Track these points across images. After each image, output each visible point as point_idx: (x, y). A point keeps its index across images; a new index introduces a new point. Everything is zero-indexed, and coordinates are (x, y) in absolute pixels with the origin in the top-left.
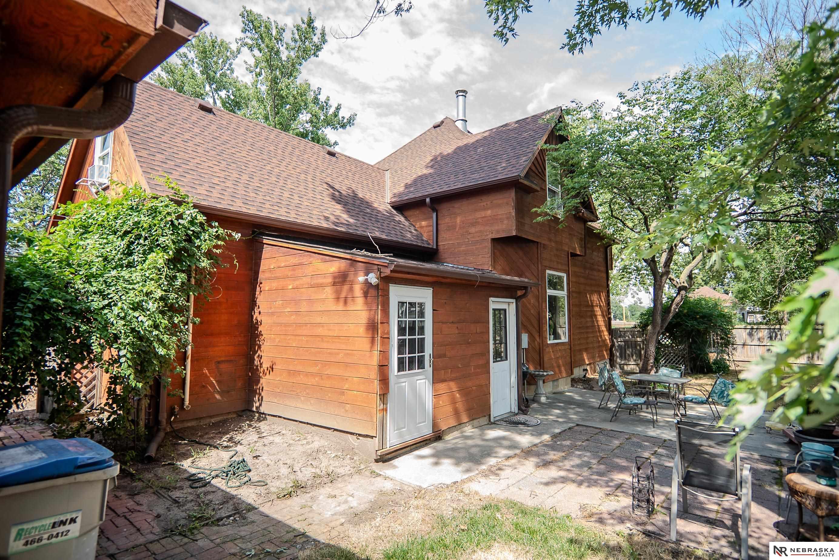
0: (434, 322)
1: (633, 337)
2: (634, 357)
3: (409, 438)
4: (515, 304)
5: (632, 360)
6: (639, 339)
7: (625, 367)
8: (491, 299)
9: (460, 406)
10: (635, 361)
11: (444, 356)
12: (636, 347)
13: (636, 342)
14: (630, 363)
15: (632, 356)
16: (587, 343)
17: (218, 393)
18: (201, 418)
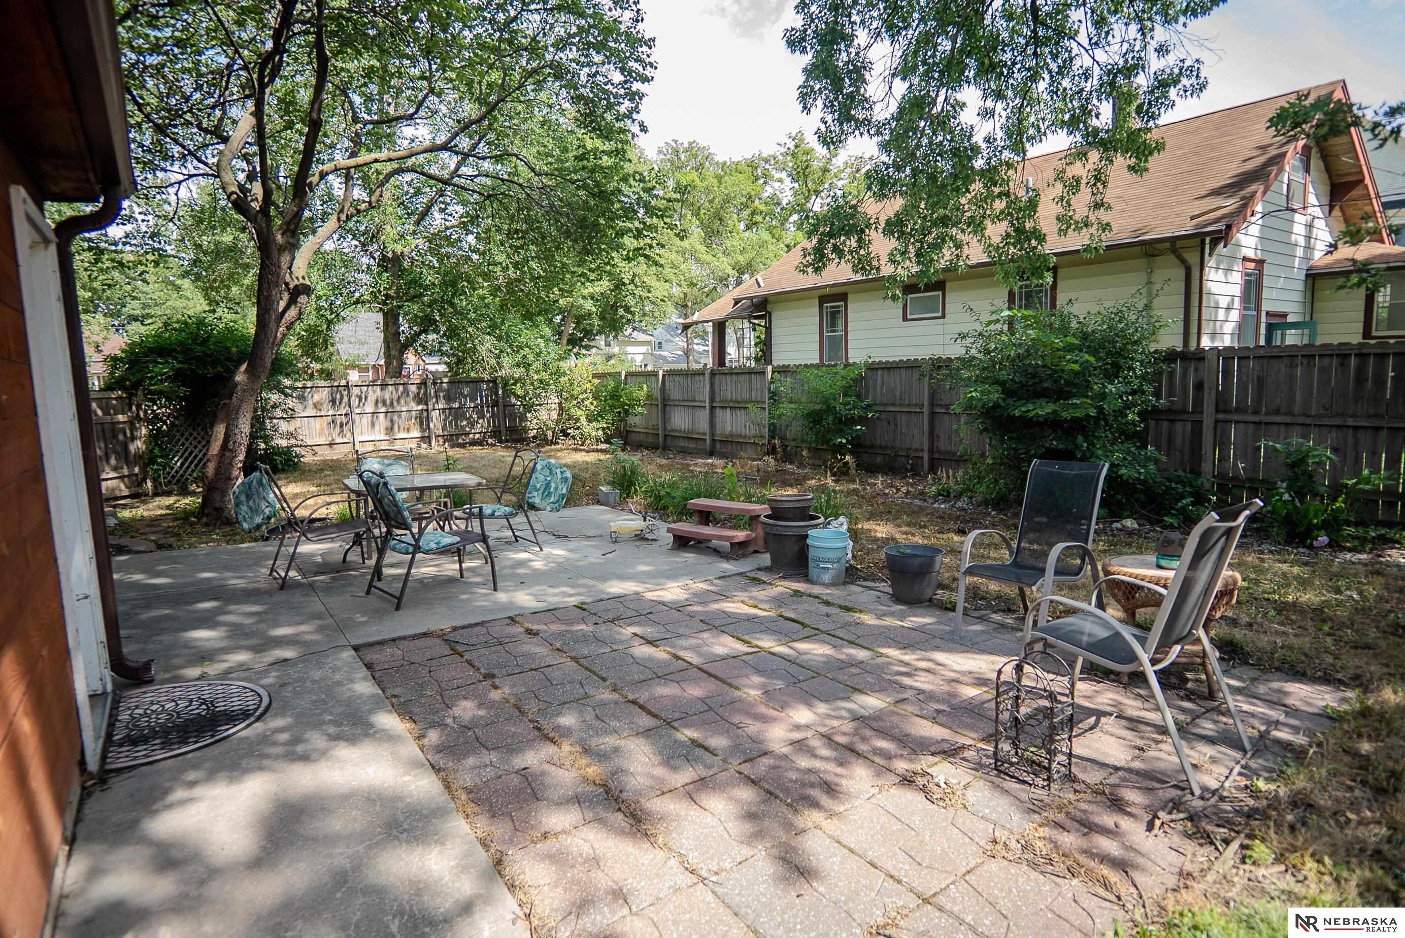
1: (106, 412)
2: (113, 461)
5: (107, 469)
6: (121, 418)
10: (115, 469)
12: (115, 436)
13: (114, 424)
15: (108, 460)
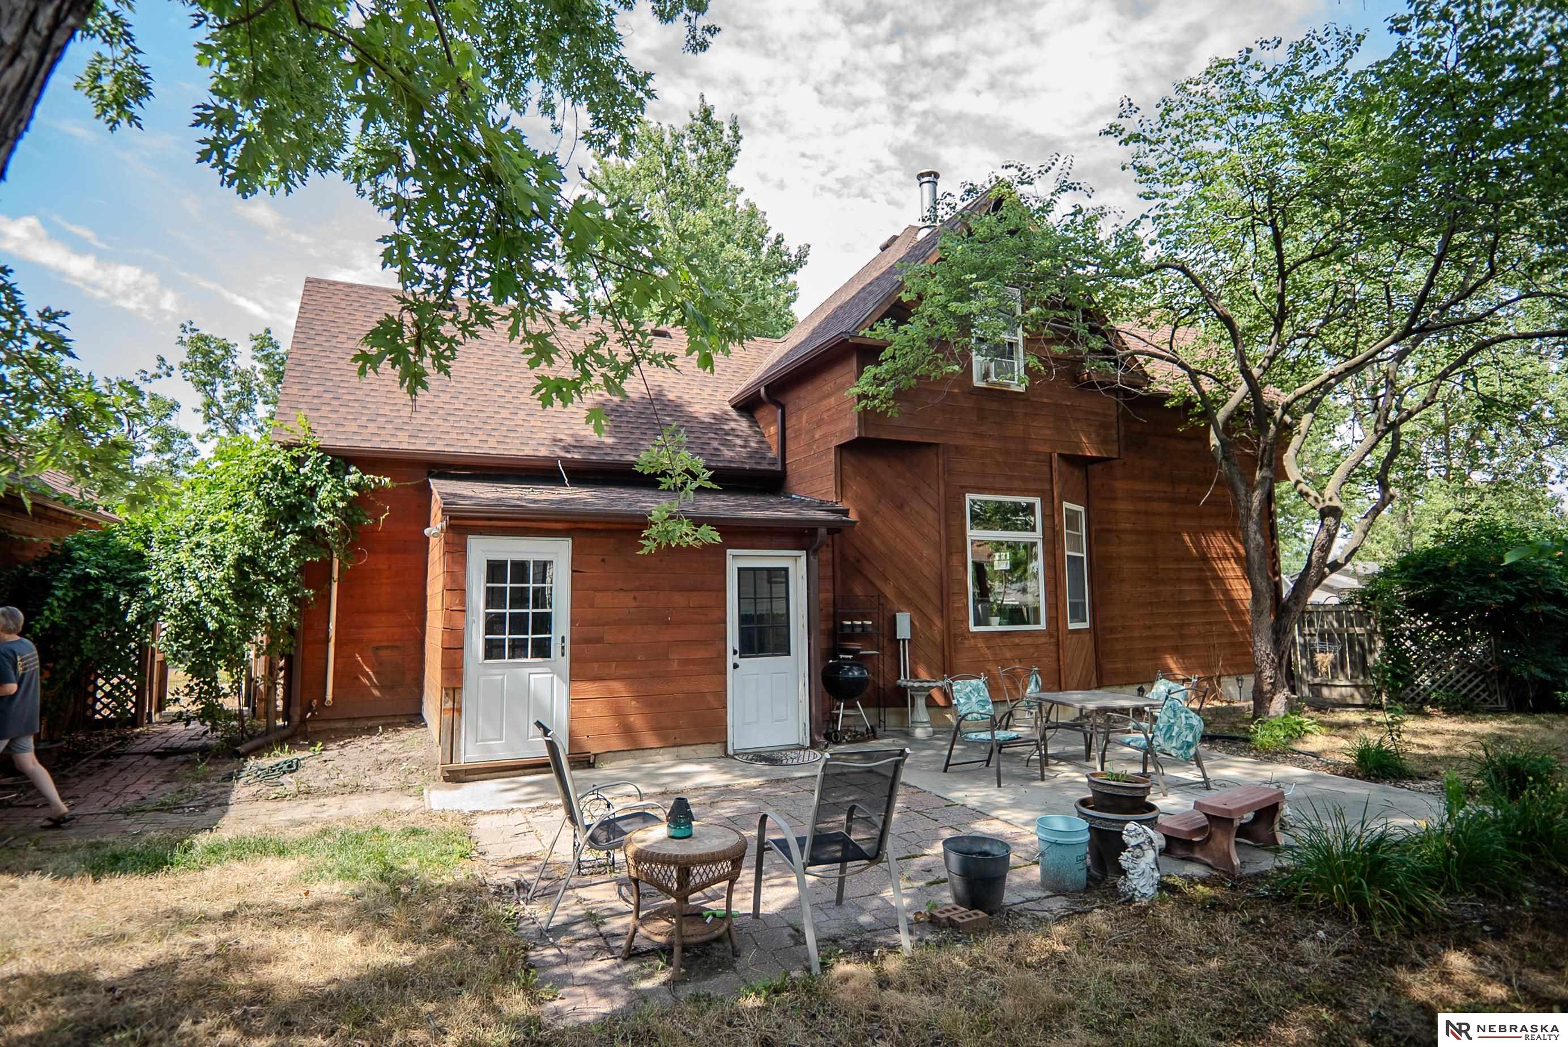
0: (574, 589)
3: (503, 755)
4: (804, 559)
6: (1358, 630)
7: (1325, 692)
8: (729, 551)
9: (636, 721)
11: (600, 640)
12: (1351, 647)
14: (1337, 682)
15: (1341, 668)
16: (1182, 636)
17: (376, 687)
18: (355, 719)
